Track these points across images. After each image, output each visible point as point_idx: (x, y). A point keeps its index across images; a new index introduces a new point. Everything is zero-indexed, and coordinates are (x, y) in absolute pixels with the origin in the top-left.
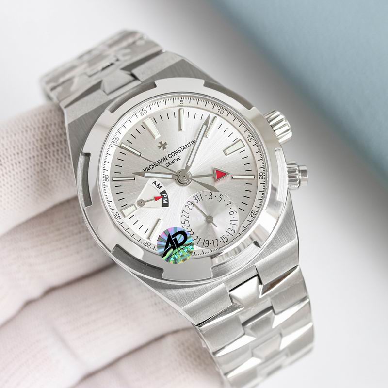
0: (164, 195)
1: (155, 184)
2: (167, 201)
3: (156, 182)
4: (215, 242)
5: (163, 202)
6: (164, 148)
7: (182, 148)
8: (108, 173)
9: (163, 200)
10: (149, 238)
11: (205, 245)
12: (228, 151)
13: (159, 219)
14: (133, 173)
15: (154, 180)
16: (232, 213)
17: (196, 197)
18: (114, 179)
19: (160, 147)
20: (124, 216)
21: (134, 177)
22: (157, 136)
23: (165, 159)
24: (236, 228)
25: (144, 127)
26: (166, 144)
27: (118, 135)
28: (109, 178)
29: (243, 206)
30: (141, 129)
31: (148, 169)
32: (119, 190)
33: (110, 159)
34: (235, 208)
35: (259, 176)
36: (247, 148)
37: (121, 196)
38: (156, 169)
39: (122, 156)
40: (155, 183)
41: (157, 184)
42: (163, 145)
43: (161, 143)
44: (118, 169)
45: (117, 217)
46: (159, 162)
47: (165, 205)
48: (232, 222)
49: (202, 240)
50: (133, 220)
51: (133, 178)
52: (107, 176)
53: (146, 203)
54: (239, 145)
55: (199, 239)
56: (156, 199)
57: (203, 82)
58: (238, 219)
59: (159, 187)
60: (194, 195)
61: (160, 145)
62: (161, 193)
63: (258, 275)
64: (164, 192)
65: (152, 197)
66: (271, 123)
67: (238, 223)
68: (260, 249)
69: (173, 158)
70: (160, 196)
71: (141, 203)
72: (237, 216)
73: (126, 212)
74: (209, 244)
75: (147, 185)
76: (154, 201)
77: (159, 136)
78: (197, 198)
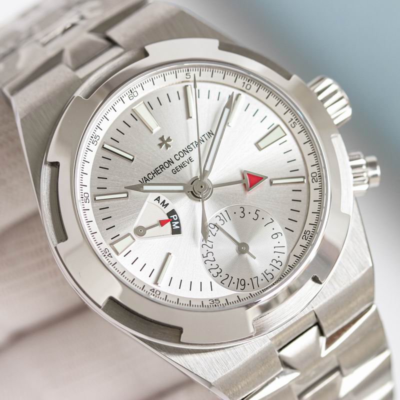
0: (173, 216)
1: (159, 201)
2: (179, 225)
3: (159, 197)
4: (255, 281)
5: (172, 227)
6: (167, 146)
7: (194, 144)
8: (87, 190)
9: (172, 224)
10: (156, 283)
11: (240, 287)
12: (261, 144)
13: (169, 254)
14: (125, 188)
15: (157, 195)
16: (276, 236)
17: (221, 216)
18: (97, 198)
19: (161, 145)
20: (117, 253)
21: (127, 193)
22: (156, 129)
23: (170, 162)
24: (283, 258)
25: (135, 116)
26: (169, 140)
27: (98, 132)
28: (89, 198)
29: (291, 225)
30: (131, 121)
31: (146, 180)
32: (106, 213)
33: (88, 168)
34: (279, 229)
35: (310, 178)
36: (289, 137)
37: (109, 223)
38: (158, 179)
39: (105, 163)
40: (158, 199)
41: (161, 201)
42: (164, 142)
43: (162, 138)
44: (102, 183)
45: (107, 255)
46: (162, 167)
47: (176, 232)
48: (276, 249)
49: (235, 280)
50: (131, 257)
51: (125, 195)
52: (86, 195)
53: (147, 231)
54: (277, 133)
55: (230, 278)
56: (162, 223)
57: (216, 43)
58: (285, 245)
59: (165, 205)
60: (218, 213)
61: (160, 142)
62: (169, 214)
63: (318, 324)
64: (173, 212)
65: (156, 222)
66: (320, 97)
67: (285, 250)
68: (321, 286)
69: (182, 160)
70: (167, 218)
71: (140, 231)
72: (283, 240)
73: (118, 246)
74: (247, 284)
75: (146, 203)
76: (159, 227)
77: (159, 128)
78: (222, 218)
